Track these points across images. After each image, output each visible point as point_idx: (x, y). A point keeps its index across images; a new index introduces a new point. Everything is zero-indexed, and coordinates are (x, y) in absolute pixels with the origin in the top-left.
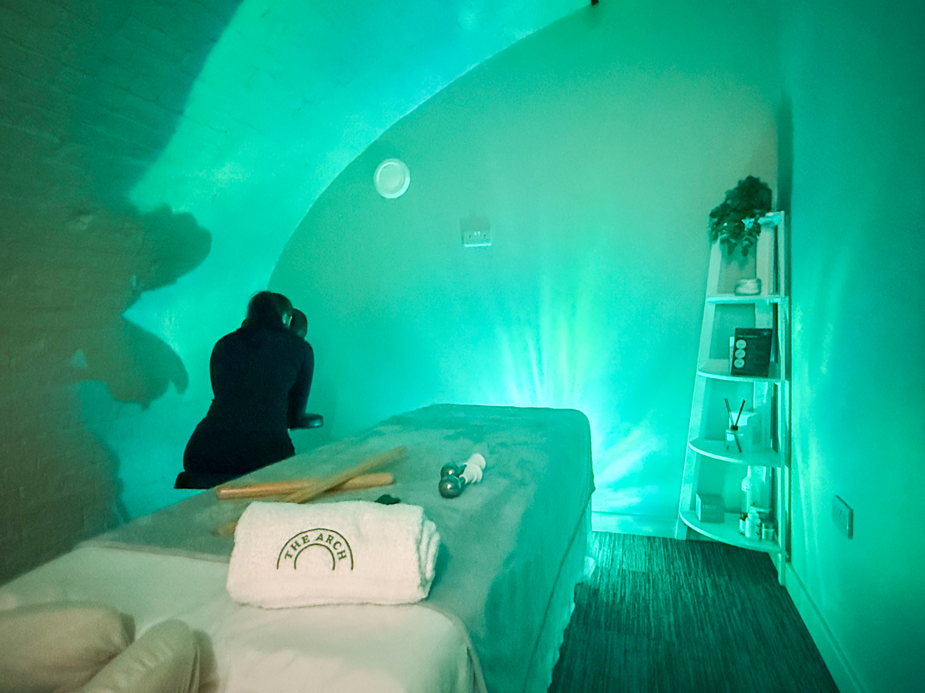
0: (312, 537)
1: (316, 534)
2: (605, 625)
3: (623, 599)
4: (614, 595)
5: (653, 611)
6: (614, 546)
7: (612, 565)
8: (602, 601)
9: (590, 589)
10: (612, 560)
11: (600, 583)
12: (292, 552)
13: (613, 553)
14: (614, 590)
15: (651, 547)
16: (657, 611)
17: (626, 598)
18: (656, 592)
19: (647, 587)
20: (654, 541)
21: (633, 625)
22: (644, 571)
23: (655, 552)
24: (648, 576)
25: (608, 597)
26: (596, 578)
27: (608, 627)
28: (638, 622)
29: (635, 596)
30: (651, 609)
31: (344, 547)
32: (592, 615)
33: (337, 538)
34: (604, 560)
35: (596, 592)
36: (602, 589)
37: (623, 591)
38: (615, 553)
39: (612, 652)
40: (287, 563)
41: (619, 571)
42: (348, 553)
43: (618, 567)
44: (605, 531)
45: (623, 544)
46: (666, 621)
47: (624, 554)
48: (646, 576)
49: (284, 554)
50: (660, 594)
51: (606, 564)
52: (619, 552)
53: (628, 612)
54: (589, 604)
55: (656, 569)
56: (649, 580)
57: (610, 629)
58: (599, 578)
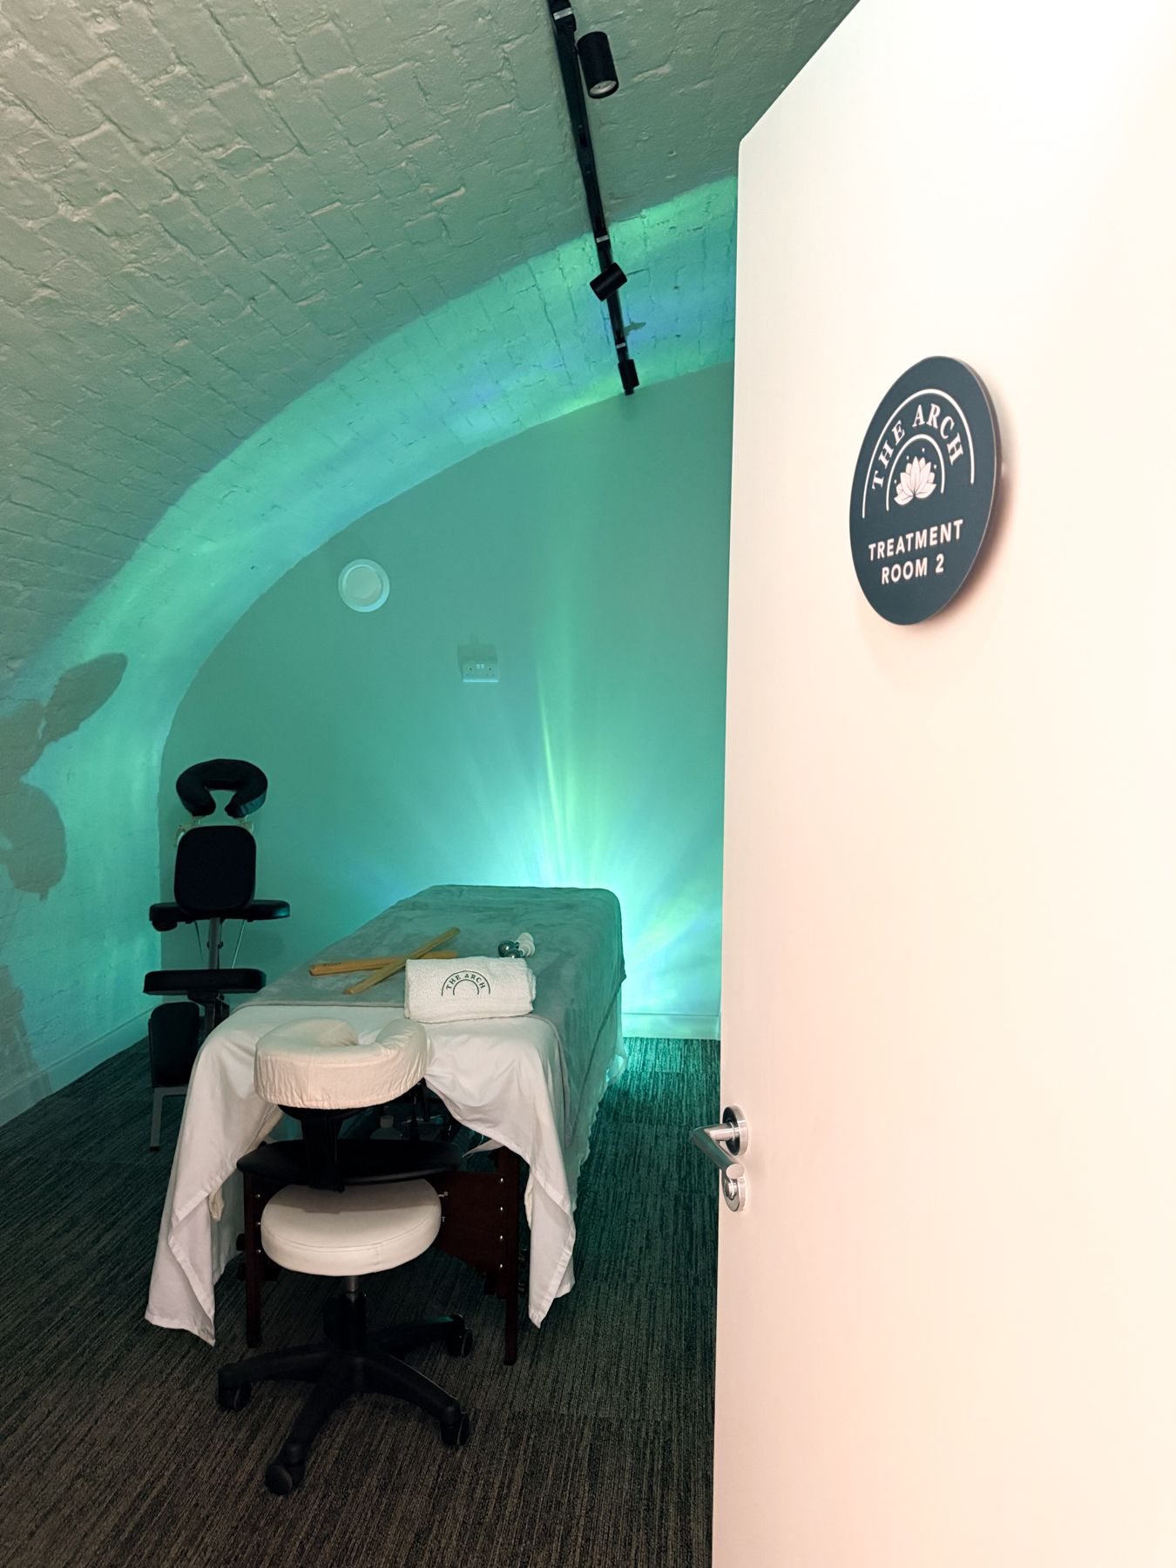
0: (462, 976)
1: (464, 974)
2: (637, 1118)
3: (654, 1097)
4: (646, 1095)
5: (686, 1105)
6: (646, 1051)
7: (643, 1068)
8: (633, 1100)
9: (619, 1091)
10: (644, 1064)
11: (630, 1085)
12: (450, 985)
13: (645, 1056)
14: (645, 1090)
15: (689, 1050)
16: (690, 1105)
17: (659, 1097)
18: (690, 1090)
19: (681, 1085)
20: (692, 1044)
21: (665, 1118)
22: (678, 1071)
23: (692, 1054)
24: (683, 1076)
25: (639, 1097)
26: (626, 1081)
27: (639, 1120)
28: (670, 1115)
29: (668, 1094)
30: (684, 1103)
31: (483, 981)
32: (622, 1113)
33: (477, 976)
34: (635, 1064)
35: (626, 1093)
36: (633, 1090)
37: (655, 1090)
38: (647, 1057)
39: (643, 1138)
40: (448, 992)
41: (651, 1073)
42: (486, 984)
43: (650, 1070)
44: (635, 1036)
45: (657, 1048)
46: (698, 1111)
47: (657, 1057)
48: (680, 1076)
49: (445, 987)
50: (694, 1092)
51: (637, 1067)
52: (651, 1056)
53: (660, 1107)
54: (619, 1104)
55: (692, 1070)
56: (683, 1080)
57: (641, 1122)
58: (628, 1081)
